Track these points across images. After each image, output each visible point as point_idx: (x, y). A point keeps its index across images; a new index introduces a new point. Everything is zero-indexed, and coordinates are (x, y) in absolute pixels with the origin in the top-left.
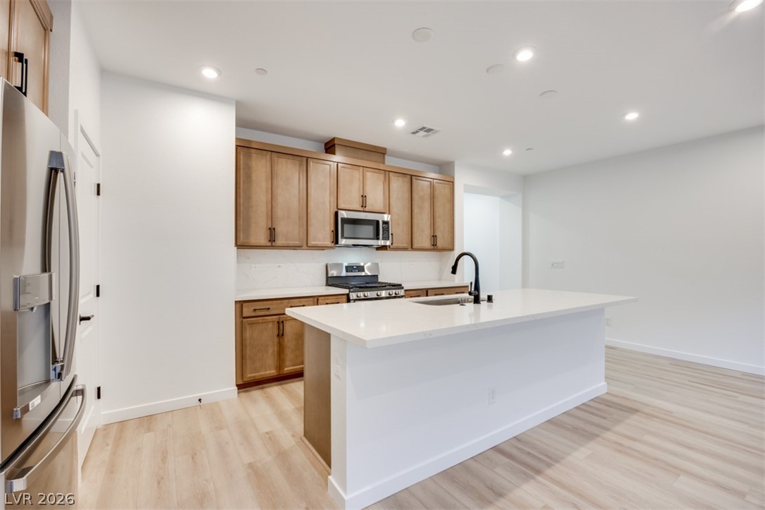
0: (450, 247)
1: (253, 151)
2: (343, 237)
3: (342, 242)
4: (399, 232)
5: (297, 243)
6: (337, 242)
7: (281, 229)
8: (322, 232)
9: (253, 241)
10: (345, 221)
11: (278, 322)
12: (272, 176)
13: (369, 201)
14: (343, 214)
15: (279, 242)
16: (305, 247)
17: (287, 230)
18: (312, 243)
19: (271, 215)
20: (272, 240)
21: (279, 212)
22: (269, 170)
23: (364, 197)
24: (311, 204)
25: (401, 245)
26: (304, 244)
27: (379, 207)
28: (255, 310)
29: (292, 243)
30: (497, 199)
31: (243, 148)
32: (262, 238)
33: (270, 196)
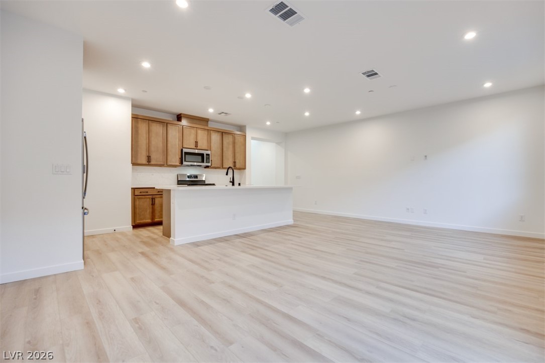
0: (243, 167)
1: (139, 120)
2: (185, 161)
3: (185, 163)
4: (215, 159)
5: (162, 163)
6: (182, 163)
7: (153, 156)
8: (175, 158)
9: (139, 162)
10: (186, 153)
11: (152, 198)
12: (149, 131)
13: (199, 144)
14: (185, 150)
15: (152, 162)
16: (166, 165)
17: (155, 157)
18: (169, 163)
19: (149, 150)
20: (149, 162)
21: (152, 149)
22: (147, 128)
23: (196, 142)
24: (169, 145)
25: (216, 166)
26: (165, 164)
27: (205, 147)
28: (141, 192)
29: (159, 163)
30: (274, 144)
31: (135, 118)
32: (144, 161)
33: (148, 141)
